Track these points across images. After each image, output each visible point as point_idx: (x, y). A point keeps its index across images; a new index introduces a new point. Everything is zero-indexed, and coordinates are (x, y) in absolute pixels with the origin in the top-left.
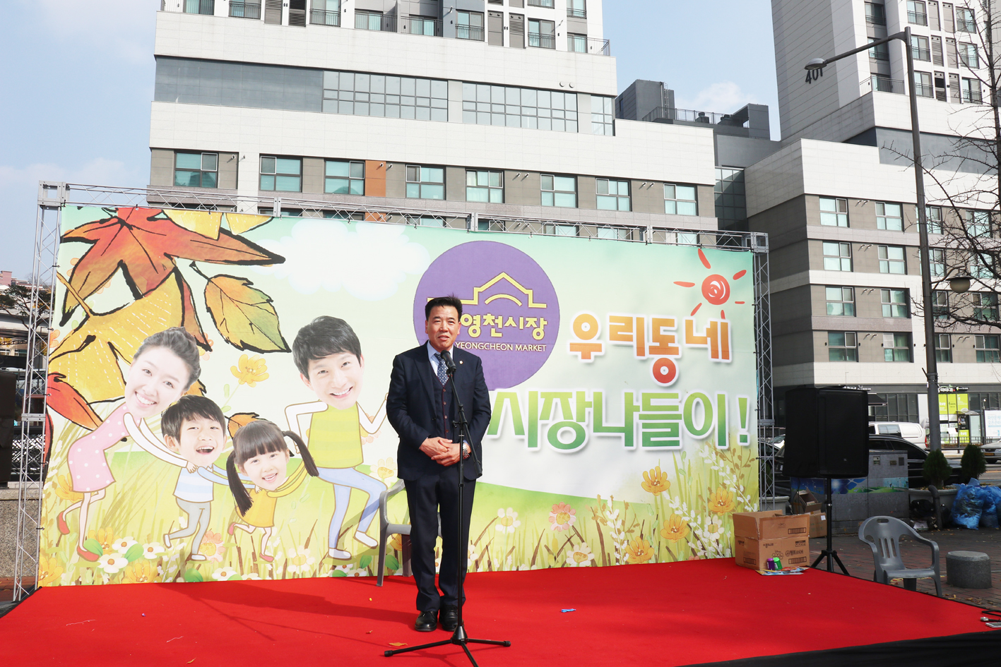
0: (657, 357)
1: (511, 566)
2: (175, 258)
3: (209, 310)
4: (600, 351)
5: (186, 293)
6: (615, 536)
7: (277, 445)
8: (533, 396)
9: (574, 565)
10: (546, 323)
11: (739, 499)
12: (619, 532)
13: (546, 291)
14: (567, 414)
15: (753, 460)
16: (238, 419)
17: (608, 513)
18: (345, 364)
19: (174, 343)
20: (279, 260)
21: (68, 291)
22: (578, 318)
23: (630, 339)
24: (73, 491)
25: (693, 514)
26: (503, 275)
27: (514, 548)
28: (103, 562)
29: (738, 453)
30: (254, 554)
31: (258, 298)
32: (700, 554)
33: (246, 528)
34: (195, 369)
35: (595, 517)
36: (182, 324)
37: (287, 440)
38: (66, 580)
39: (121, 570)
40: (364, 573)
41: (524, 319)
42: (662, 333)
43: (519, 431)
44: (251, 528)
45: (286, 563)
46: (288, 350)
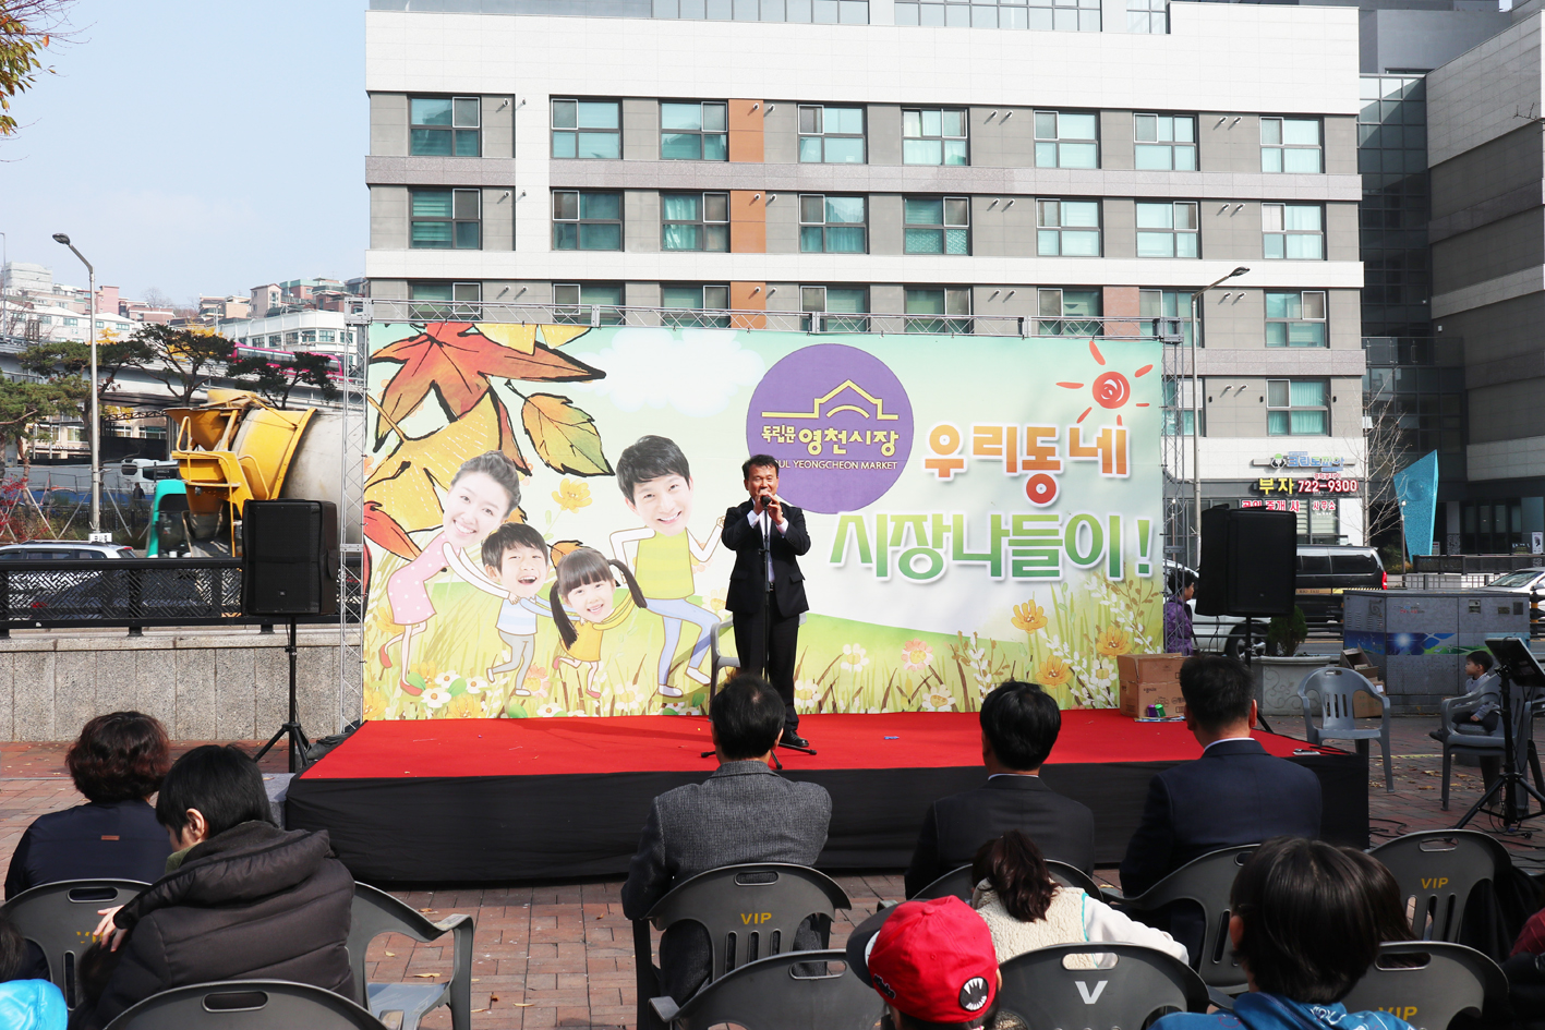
0: (1032, 473)
1: (859, 708)
2: (490, 377)
3: (527, 432)
4: (962, 467)
5: (503, 414)
6: (979, 678)
7: (602, 575)
8: (881, 520)
9: (932, 709)
10: (897, 437)
11: (1137, 640)
12: (985, 674)
13: (898, 401)
14: (921, 539)
15: (1156, 594)
16: (561, 547)
17: (971, 652)
18: (673, 487)
19: (492, 467)
20: (600, 375)
21: (379, 415)
22: (938, 428)
23: (999, 452)
24: (394, 623)
25: (1077, 656)
26: (848, 383)
27: (861, 688)
28: (426, 696)
29: (1136, 585)
30: (580, 690)
31: (579, 418)
32: (1086, 703)
33: (571, 662)
34: (515, 495)
35: (956, 656)
36: (500, 448)
37: (614, 569)
38: (391, 715)
39: (444, 705)
40: (696, 712)
41: (872, 433)
42: (1039, 444)
43: (865, 558)
44: (577, 663)
45: (614, 699)
46: (612, 474)
